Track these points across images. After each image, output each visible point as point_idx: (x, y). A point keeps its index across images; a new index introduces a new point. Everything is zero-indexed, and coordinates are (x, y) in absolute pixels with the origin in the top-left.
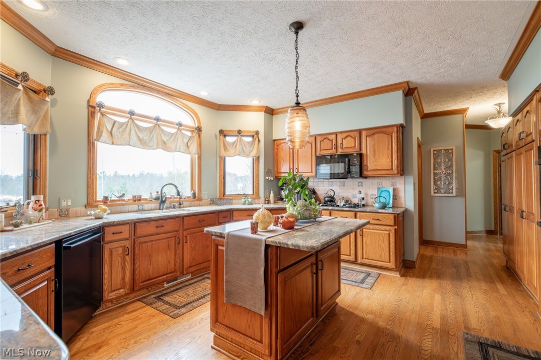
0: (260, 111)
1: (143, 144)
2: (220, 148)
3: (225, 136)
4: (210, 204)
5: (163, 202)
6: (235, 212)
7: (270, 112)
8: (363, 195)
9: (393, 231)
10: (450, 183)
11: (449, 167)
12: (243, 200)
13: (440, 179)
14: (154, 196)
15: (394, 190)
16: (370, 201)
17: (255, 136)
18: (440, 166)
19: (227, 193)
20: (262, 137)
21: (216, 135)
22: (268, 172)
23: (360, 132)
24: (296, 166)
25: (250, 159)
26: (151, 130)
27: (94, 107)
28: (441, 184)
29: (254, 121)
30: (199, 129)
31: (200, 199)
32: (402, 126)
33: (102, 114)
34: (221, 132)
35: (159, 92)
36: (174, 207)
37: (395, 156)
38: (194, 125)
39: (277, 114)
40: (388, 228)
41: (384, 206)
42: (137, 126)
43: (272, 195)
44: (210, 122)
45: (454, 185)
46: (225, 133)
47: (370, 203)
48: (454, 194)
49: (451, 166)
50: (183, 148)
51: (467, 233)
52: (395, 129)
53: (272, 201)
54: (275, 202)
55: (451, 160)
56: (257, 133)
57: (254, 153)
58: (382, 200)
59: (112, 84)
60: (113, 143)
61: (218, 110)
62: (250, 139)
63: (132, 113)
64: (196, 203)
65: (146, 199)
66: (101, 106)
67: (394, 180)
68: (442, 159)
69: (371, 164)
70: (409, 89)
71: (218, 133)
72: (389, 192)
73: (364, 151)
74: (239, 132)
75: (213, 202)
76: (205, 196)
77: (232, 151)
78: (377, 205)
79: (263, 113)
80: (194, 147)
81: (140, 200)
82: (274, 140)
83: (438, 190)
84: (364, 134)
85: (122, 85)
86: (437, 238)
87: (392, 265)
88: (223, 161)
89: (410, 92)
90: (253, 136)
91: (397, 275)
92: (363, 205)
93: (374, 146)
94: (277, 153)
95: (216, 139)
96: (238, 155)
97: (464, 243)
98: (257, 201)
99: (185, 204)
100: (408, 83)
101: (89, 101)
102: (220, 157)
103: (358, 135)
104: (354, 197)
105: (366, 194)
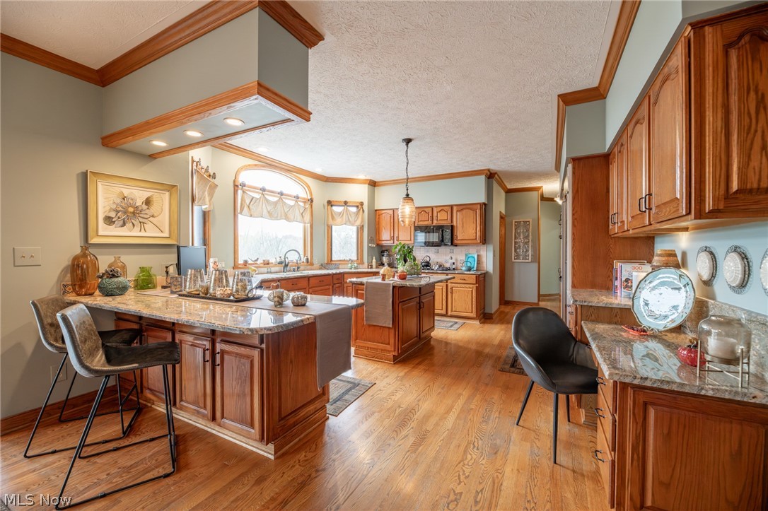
0: (365, 183)
1: (271, 215)
2: (328, 217)
3: (332, 206)
4: (320, 269)
5: (286, 266)
6: (345, 275)
7: (373, 184)
8: (453, 261)
9: (475, 288)
10: (527, 251)
11: (527, 237)
12: (350, 265)
13: (520, 246)
14: (278, 260)
15: (478, 256)
16: (459, 265)
17: (360, 206)
18: (520, 236)
19: (333, 259)
20: (365, 207)
21: (324, 206)
22: (371, 240)
23: (452, 207)
24: (396, 235)
25: (354, 229)
26: (276, 203)
27: (237, 186)
28: (520, 251)
29: (358, 193)
30: (312, 201)
31: (312, 264)
32: (485, 204)
33: (244, 192)
34: (329, 203)
35: (281, 169)
36: (294, 270)
37: (478, 229)
38: (305, 196)
39: (378, 186)
40: (471, 286)
41: (469, 269)
42: (267, 200)
43: (374, 260)
44: (320, 193)
45: (530, 253)
46: (333, 203)
47: (459, 268)
48: (530, 261)
49: (528, 235)
50: (299, 217)
51: (539, 295)
52: (479, 206)
53: (374, 266)
54: (377, 267)
55: (528, 231)
56: (362, 204)
57: (358, 223)
58: (469, 264)
59: (249, 165)
60: (251, 216)
61: (326, 181)
62: (354, 210)
63: (263, 190)
64: (309, 267)
65: (272, 263)
66: (243, 185)
67: (479, 248)
68: (521, 230)
69: (460, 234)
70: (491, 174)
71: (326, 204)
72: (474, 257)
73: (455, 224)
74: (346, 203)
75: (322, 267)
76: (316, 261)
77: (338, 220)
78: (464, 268)
79: (367, 186)
80: (307, 217)
81: (268, 264)
82: (376, 210)
83: (517, 257)
84: (455, 208)
85: (256, 165)
86: (516, 299)
87: (474, 315)
88: (330, 228)
89: (491, 176)
90: (357, 207)
91: (477, 323)
92: (454, 269)
93: (462, 220)
94: (379, 222)
95: (324, 208)
96: (345, 224)
97: (536, 301)
98: (361, 266)
99: (302, 268)
100: (489, 170)
101: (234, 181)
102: (327, 225)
103: (450, 210)
104: (446, 262)
105: (456, 260)
